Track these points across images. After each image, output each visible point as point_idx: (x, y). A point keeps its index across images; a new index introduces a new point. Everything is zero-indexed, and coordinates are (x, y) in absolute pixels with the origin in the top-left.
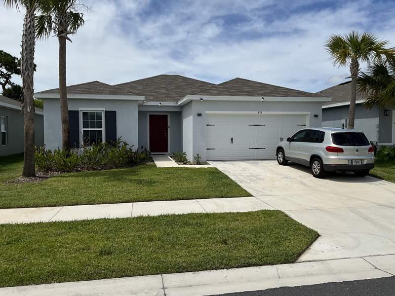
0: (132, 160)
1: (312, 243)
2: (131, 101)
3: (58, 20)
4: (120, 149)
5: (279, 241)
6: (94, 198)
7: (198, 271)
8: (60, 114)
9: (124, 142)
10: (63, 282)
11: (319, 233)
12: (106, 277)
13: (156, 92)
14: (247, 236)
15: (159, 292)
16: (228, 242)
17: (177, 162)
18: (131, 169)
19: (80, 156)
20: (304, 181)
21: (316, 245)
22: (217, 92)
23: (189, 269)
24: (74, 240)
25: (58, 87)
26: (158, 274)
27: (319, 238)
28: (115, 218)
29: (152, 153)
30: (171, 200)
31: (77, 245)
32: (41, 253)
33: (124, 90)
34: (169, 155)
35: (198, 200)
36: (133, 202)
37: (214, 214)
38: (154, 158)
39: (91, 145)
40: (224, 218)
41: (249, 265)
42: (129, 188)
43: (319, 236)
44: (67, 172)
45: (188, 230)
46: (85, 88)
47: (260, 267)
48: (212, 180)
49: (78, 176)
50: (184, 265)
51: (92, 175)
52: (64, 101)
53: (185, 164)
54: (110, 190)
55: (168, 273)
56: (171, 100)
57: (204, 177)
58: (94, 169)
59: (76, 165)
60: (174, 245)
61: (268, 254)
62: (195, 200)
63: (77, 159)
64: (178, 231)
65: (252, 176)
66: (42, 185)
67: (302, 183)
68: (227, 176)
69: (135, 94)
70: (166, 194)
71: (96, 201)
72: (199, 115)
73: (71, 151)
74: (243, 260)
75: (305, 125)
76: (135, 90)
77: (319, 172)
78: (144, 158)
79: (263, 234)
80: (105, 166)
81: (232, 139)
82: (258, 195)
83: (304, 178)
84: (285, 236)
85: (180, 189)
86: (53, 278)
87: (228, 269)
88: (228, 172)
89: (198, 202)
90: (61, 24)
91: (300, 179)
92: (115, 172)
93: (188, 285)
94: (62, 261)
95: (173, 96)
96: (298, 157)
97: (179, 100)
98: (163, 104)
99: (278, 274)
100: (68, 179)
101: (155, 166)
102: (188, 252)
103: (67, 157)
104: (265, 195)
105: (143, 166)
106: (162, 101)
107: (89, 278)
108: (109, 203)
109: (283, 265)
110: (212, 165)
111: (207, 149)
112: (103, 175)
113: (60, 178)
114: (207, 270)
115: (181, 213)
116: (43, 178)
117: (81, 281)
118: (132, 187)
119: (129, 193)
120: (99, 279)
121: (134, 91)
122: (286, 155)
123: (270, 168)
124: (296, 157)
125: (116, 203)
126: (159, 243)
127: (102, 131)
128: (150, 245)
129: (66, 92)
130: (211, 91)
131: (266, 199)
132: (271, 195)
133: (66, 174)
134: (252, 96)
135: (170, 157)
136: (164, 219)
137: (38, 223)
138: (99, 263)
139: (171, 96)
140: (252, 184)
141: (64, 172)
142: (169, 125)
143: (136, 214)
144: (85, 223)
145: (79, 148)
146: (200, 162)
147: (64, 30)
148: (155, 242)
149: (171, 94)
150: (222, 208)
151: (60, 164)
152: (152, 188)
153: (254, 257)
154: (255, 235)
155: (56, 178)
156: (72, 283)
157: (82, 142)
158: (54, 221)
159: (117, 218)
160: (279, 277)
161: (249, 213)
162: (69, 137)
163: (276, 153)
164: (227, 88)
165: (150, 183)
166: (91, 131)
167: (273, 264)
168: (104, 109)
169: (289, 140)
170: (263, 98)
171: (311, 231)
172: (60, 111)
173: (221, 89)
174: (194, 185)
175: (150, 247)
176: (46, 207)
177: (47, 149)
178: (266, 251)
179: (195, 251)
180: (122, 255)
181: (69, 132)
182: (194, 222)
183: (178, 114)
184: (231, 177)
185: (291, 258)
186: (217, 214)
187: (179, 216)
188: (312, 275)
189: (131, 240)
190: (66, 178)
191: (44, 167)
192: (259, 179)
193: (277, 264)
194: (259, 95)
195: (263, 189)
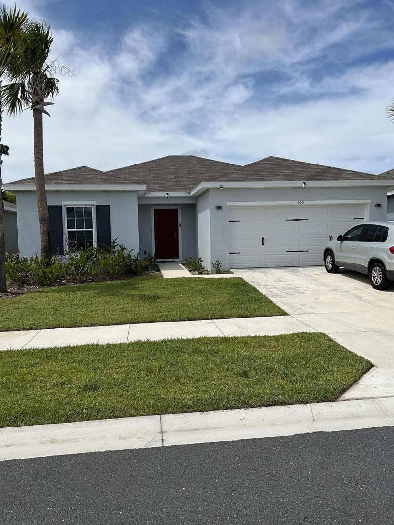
0: (131, 268)
1: (362, 376)
2: (129, 191)
3: (32, 88)
4: (116, 254)
5: (318, 373)
6: (81, 318)
7: (207, 411)
8: (37, 210)
9: (120, 246)
10: (35, 424)
11: (373, 363)
12: (89, 418)
13: (162, 179)
14: (276, 366)
15: (156, 436)
16: (249, 374)
17: (190, 271)
18: (130, 281)
19: (64, 264)
20: (360, 294)
21: (367, 379)
22: (243, 177)
23: (195, 409)
24: (52, 372)
25: (34, 176)
26: (155, 414)
27: (373, 369)
28: (105, 344)
29: (158, 260)
30: (180, 321)
31: (56, 378)
32: (9, 388)
33: (120, 178)
34: (180, 262)
35: (214, 320)
36: (130, 323)
37: (234, 339)
38: (160, 265)
39: (78, 250)
40: (246, 343)
41: (275, 404)
42: (126, 306)
43: (372, 366)
44: (48, 286)
45: (198, 358)
46: (69, 177)
47: (289, 406)
48: (234, 295)
49: (61, 291)
50: (190, 403)
51: (79, 289)
52: (42, 193)
53: (201, 273)
54: (102, 309)
55: (169, 414)
56: (182, 189)
57: (224, 290)
58: (82, 282)
59: (59, 277)
60: (178, 378)
61: (302, 389)
62: (211, 321)
63: (60, 268)
64: (185, 360)
65: (289, 288)
66: (15, 303)
67: (356, 296)
68: (255, 288)
69: (134, 182)
70: (174, 313)
71: (84, 323)
72: (219, 208)
73: (53, 258)
74: (267, 397)
75: (364, 219)
76: (136, 176)
77: (380, 281)
78: (147, 266)
79: (296, 364)
80: (96, 278)
81: (263, 240)
82: (295, 313)
83: (361, 290)
84: (325, 366)
85: (192, 307)
86: (23, 420)
87: (246, 408)
88: (258, 283)
89: (214, 322)
90: (35, 93)
91: (355, 292)
92: (108, 285)
93: (193, 428)
94: (35, 399)
95: (185, 183)
96: (352, 262)
97: (192, 188)
98: (172, 194)
99: (313, 416)
100: (49, 294)
101: (162, 276)
102: (196, 387)
103: (47, 267)
104: (305, 313)
105: (145, 277)
106: (171, 191)
107: (68, 420)
108: (99, 325)
109: (319, 404)
110: (236, 274)
111: (230, 253)
112: (93, 288)
113: (39, 294)
114: (218, 410)
115: (190, 337)
116: (16, 294)
117: (58, 423)
118: (130, 305)
119: (125, 312)
120: (80, 421)
121: (134, 178)
122: (336, 260)
123: (315, 277)
124: (350, 262)
125: (109, 325)
126: (160, 375)
127: (92, 231)
128: (147, 378)
129: (44, 182)
130: (234, 176)
131: (306, 318)
132: (313, 313)
133: (47, 289)
134: (290, 180)
135: (182, 264)
136: (168, 345)
137: (8, 351)
138: (81, 401)
139: (182, 183)
140: (289, 299)
141: (44, 285)
142: (180, 222)
143: (132, 339)
144: (67, 351)
145: (63, 254)
146: (221, 270)
147: (39, 100)
148: (155, 374)
149: (184, 181)
150: (245, 331)
151: (38, 275)
152: (155, 305)
153: (283, 394)
154: (286, 365)
155: (33, 294)
156: (46, 426)
157: (66, 247)
158: (28, 348)
159: (108, 344)
160: (314, 420)
161: (281, 337)
162: (49, 240)
163: (323, 258)
164: (255, 171)
165: (154, 298)
166: (77, 231)
167: (307, 403)
168: (94, 203)
169: (340, 239)
170: (305, 183)
171: (362, 359)
172: (37, 207)
173: (248, 173)
174: (211, 300)
175: (148, 380)
176: (19, 330)
177: (21, 256)
178: (298, 385)
179: (205, 386)
180: (111, 390)
181: (49, 233)
182: (207, 348)
183: (192, 208)
184: (260, 290)
185: (332, 395)
186: (237, 338)
187: (188, 341)
188: (358, 417)
189: (125, 372)
190: (46, 294)
191: (18, 280)
192: (298, 292)
193: (311, 403)
194: (299, 179)
195: (303, 305)
